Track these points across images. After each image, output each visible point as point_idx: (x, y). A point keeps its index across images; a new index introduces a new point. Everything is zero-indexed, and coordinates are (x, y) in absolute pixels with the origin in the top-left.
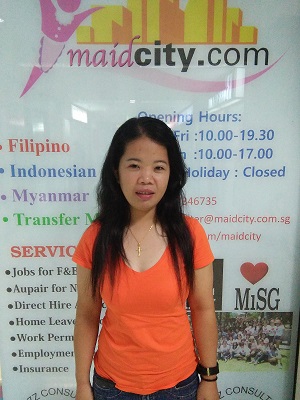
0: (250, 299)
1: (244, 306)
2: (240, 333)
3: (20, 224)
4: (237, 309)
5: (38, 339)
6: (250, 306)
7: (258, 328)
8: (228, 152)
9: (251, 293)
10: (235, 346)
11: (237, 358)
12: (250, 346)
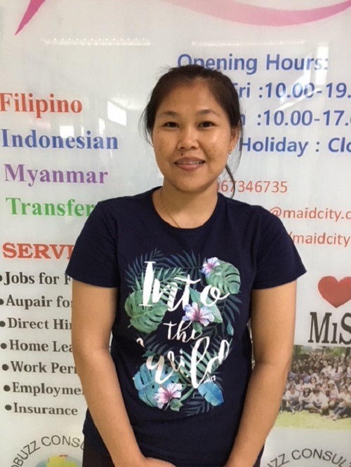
0: (331, 328)
1: (322, 338)
2: (315, 375)
3: (14, 212)
4: (311, 341)
5: (37, 369)
6: (330, 338)
7: (340, 370)
8: (307, 115)
9: (332, 320)
10: (306, 393)
11: (309, 409)
12: (328, 394)
